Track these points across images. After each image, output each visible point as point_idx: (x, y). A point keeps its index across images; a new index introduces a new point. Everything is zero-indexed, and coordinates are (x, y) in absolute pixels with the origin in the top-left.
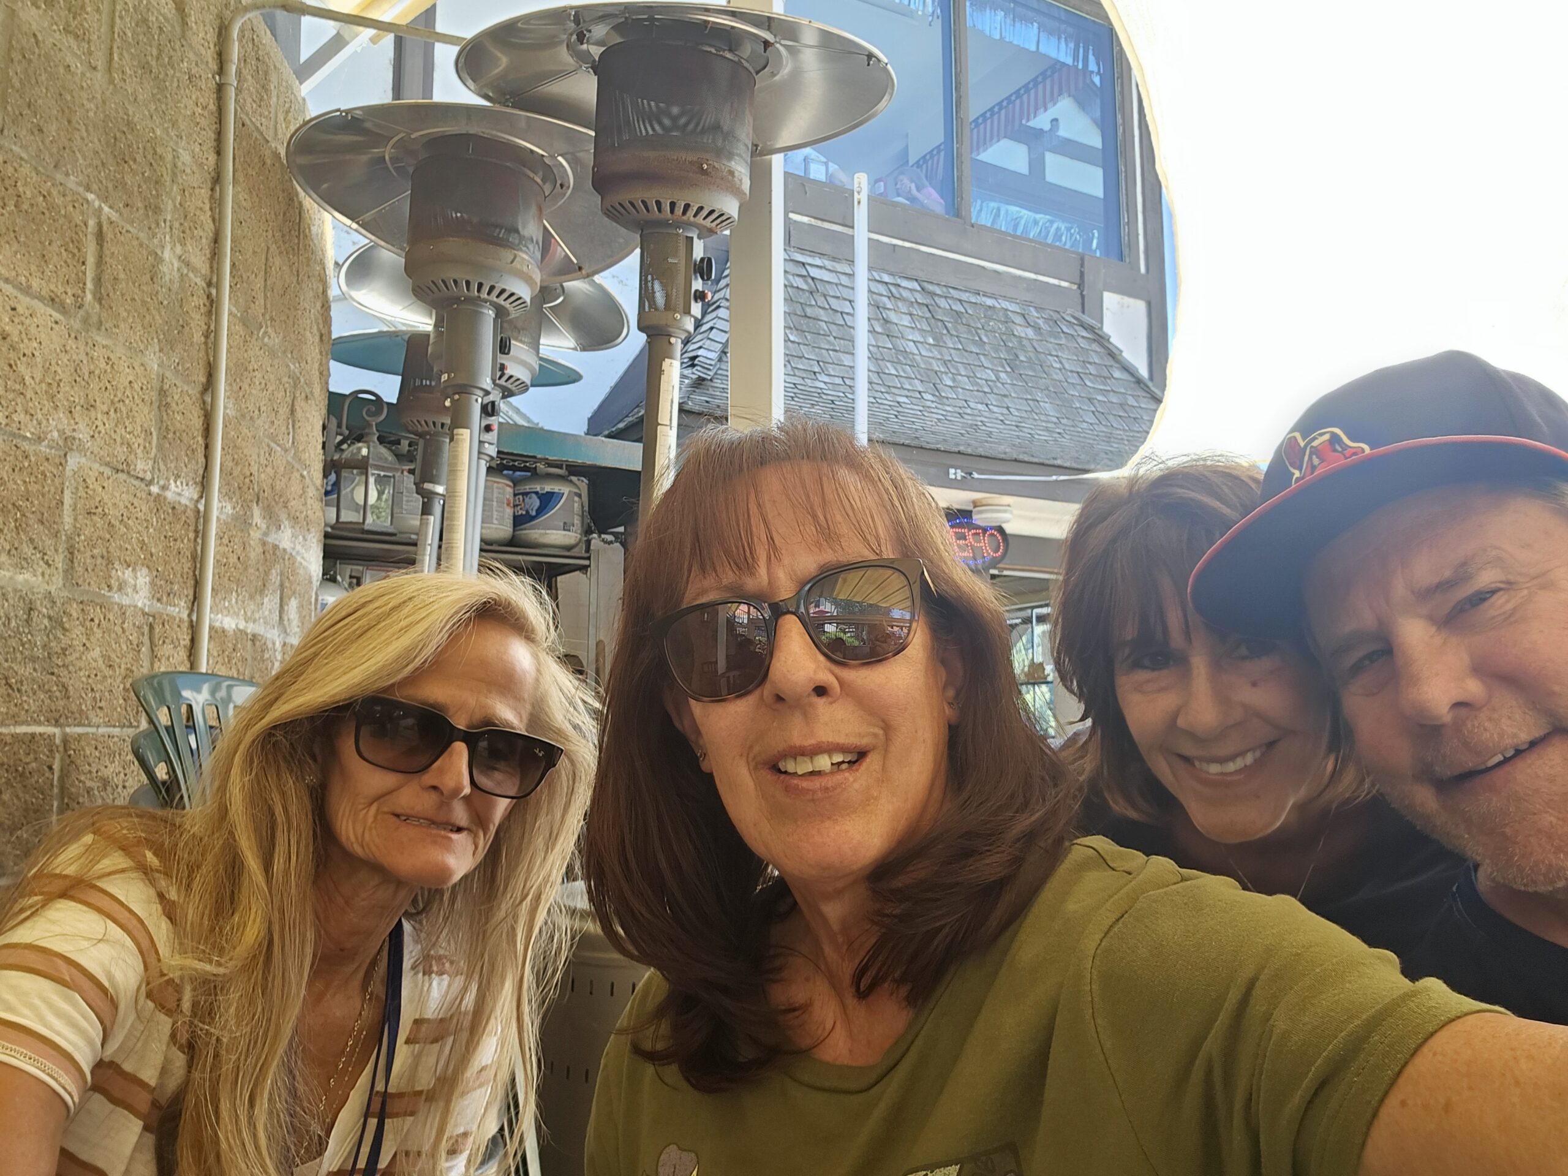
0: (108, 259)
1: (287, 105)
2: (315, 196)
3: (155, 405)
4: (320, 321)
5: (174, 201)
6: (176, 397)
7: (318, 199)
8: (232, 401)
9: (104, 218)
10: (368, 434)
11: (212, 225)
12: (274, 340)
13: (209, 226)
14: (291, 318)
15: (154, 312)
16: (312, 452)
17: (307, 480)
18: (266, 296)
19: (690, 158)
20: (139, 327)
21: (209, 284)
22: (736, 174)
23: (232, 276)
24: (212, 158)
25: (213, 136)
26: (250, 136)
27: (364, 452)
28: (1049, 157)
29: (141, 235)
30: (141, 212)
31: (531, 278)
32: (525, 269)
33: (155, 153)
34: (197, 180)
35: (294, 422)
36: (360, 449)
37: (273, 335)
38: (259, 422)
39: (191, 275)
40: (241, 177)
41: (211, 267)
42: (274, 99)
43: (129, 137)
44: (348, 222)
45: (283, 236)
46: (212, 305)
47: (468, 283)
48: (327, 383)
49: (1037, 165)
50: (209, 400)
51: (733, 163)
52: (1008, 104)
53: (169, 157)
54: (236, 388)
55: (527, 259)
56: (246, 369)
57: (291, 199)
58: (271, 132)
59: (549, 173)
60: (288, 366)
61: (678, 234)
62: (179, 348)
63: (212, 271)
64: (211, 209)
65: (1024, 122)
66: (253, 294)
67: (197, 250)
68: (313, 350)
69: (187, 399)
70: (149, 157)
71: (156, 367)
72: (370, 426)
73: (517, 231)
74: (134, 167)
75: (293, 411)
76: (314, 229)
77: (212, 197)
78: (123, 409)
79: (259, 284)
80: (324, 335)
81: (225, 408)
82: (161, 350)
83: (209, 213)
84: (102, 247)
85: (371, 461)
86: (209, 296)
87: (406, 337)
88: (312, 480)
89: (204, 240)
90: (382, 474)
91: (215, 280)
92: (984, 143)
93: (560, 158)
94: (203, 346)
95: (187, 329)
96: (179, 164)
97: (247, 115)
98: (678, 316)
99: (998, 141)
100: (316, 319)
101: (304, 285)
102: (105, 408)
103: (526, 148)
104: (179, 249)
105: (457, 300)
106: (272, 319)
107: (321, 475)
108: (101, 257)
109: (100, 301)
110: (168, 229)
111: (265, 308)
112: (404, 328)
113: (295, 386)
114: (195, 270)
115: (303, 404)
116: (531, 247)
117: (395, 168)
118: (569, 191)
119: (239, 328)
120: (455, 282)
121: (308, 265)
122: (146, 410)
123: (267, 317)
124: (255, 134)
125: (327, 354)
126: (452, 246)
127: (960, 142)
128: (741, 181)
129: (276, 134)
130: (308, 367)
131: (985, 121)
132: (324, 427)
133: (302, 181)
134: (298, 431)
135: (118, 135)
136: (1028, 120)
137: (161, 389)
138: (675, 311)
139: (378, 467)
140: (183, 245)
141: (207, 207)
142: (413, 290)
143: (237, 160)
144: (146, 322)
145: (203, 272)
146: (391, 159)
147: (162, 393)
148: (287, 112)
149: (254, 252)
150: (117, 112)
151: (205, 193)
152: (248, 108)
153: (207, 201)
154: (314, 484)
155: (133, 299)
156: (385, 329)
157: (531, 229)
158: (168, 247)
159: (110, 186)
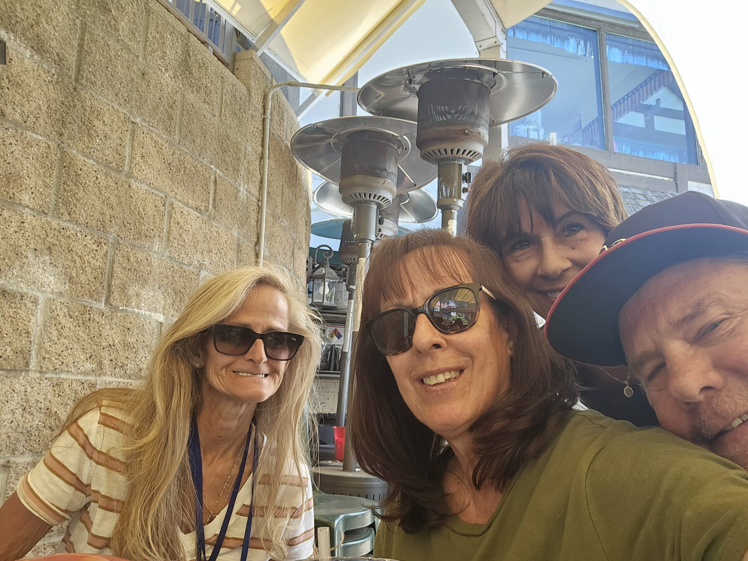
0: (218, 191)
1: (291, 125)
2: (302, 162)
3: (236, 251)
4: (306, 216)
5: (245, 167)
6: (244, 247)
7: (304, 163)
8: (267, 249)
9: (217, 175)
10: (325, 264)
11: (260, 176)
12: (286, 224)
13: (259, 177)
14: (293, 215)
15: (236, 212)
16: (301, 271)
17: (299, 284)
18: (282, 206)
19: (459, 129)
20: (230, 219)
21: (259, 201)
22: (481, 133)
23: (268, 197)
24: (260, 149)
25: (261, 140)
26: (276, 139)
27: (324, 272)
28: (656, 118)
29: (232, 181)
30: (232, 172)
31: (392, 190)
32: (389, 186)
33: (238, 148)
34: (254, 158)
35: (293, 258)
36: (322, 271)
37: (285, 221)
38: (279, 258)
39: (251, 197)
40: (272, 156)
41: (259, 193)
42: (286, 123)
43: (228, 142)
44: (316, 172)
45: (290, 180)
46: (260, 208)
47: (365, 194)
48: (309, 243)
49: (650, 123)
50: (257, 248)
51: (480, 129)
52: (632, 94)
53: (243, 149)
54: (269, 244)
55: (391, 183)
56: (273, 236)
57: (293, 164)
58: (285, 137)
59: (400, 143)
60: (291, 235)
61: (455, 164)
62: (246, 227)
63: (260, 195)
64: (259, 170)
65: (641, 102)
66: (277, 204)
67: (254, 187)
68: (302, 229)
69: (249, 248)
70: (235, 150)
71: (236, 235)
72: (326, 260)
73: (386, 170)
74: (229, 154)
75: (293, 254)
76: (303, 177)
77: (260, 165)
78: (223, 252)
79: (279, 200)
80: (308, 222)
81: (264, 252)
82: (239, 228)
83: (259, 171)
84: (216, 186)
85: (326, 275)
86: (258, 205)
87: (343, 222)
88: (301, 284)
89: (256, 182)
90: (331, 281)
91: (260, 199)
92: (620, 115)
93: (405, 137)
94: (256, 226)
95: (249, 219)
96: (247, 152)
97: (275, 130)
98: (455, 200)
99: (628, 112)
100: (304, 215)
101: (298, 201)
102: (216, 252)
103: (390, 134)
104: (246, 186)
105: (361, 202)
106: (285, 215)
107: (306, 282)
108: (215, 190)
109: (215, 208)
110: (242, 178)
111: (282, 210)
112: (341, 218)
113: (294, 243)
114: (253, 195)
115: (298, 251)
116: (392, 176)
117: (335, 148)
118: (409, 151)
119: (271, 218)
120: (360, 194)
121: (300, 192)
122: (232, 253)
123: (283, 214)
124: (278, 138)
125: (309, 231)
126: (358, 179)
127: (606, 115)
128: (484, 136)
129: (286, 137)
130: (300, 235)
131: (620, 104)
132: (307, 262)
133: (298, 157)
134: (295, 262)
135: (223, 141)
136: (643, 101)
137: (238, 244)
138: (454, 198)
139: (329, 278)
140: (248, 184)
141: (258, 169)
142: (343, 199)
143: (270, 149)
144: (233, 216)
145: (256, 195)
146: (333, 143)
147: (239, 245)
148: (292, 128)
149: (277, 187)
150: (223, 132)
151: (257, 163)
152: (275, 127)
153: (258, 166)
154: (302, 286)
155: (228, 207)
156: (333, 219)
157: (392, 168)
158: (242, 186)
159: (220, 162)
